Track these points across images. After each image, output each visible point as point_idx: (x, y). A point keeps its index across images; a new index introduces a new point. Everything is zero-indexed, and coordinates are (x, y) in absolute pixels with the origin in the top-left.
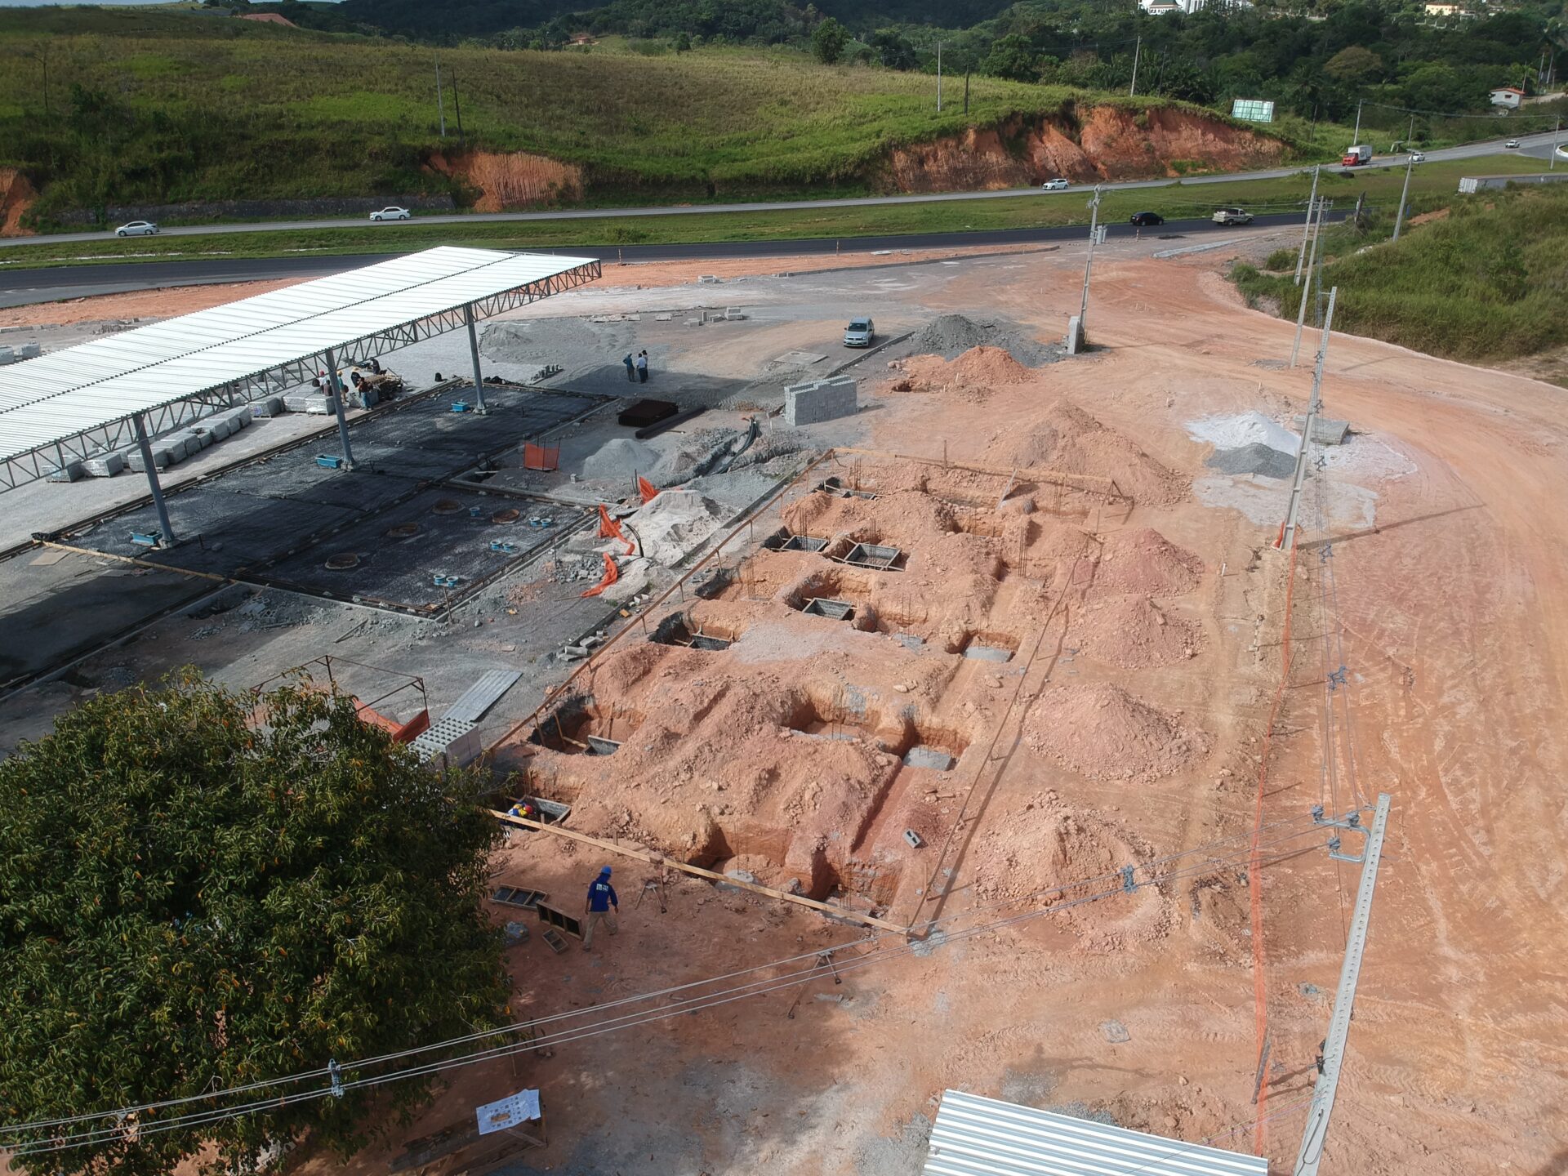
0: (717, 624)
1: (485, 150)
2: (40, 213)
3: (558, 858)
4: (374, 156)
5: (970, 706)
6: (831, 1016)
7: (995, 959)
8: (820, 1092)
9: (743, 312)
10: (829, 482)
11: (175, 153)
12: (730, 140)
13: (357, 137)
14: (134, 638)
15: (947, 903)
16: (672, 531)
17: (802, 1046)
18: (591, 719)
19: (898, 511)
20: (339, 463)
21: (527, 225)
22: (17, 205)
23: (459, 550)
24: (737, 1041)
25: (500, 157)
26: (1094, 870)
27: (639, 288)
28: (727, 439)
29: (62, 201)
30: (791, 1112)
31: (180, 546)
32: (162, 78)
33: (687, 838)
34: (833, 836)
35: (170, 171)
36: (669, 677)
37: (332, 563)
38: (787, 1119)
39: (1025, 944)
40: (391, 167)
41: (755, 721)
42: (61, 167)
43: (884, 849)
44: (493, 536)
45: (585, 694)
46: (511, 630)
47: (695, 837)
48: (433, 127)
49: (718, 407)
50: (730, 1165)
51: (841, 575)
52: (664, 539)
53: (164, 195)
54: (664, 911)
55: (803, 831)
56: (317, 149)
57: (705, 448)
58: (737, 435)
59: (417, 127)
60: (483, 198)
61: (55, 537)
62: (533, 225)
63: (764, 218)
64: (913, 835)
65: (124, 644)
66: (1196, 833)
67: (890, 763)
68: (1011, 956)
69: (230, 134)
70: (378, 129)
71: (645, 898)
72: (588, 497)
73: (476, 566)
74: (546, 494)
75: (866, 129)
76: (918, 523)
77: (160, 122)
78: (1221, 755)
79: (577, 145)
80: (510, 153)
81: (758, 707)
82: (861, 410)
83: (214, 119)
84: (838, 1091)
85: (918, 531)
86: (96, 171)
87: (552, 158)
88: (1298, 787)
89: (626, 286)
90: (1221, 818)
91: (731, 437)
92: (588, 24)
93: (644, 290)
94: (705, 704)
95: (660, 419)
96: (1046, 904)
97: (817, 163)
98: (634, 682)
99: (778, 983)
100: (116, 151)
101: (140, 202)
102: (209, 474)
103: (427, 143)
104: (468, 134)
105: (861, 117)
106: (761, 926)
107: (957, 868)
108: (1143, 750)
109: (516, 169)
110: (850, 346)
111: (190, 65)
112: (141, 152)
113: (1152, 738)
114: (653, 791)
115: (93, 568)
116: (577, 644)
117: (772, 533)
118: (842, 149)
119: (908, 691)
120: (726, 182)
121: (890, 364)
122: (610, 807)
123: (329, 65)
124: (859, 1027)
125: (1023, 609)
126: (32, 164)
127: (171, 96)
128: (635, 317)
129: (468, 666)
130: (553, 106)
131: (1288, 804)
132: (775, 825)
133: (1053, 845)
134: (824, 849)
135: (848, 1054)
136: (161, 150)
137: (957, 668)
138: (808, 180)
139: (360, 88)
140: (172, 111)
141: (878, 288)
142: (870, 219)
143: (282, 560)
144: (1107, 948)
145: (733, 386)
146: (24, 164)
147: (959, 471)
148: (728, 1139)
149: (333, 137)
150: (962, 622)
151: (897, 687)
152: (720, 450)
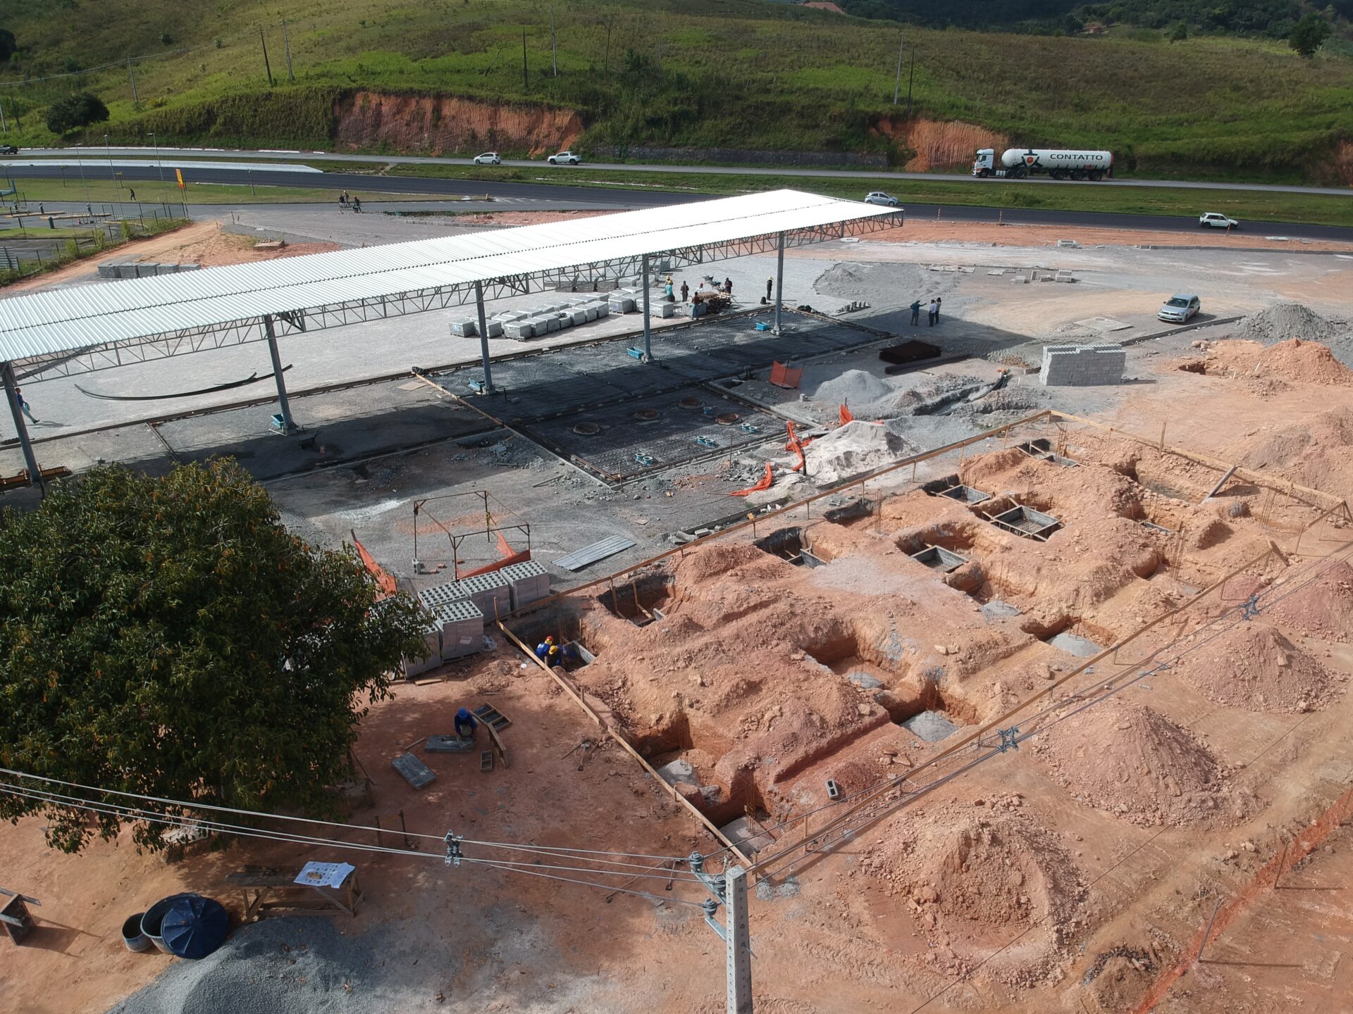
0: (824, 546)
1: (927, 118)
2: (582, 145)
3: (542, 696)
4: (833, 119)
5: (997, 688)
6: (639, 915)
7: (826, 931)
8: (579, 975)
9: (1075, 276)
10: (1035, 443)
11: (685, 107)
12: (1167, 120)
13: (824, 102)
14: (417, 451)
15: (824, 861)
16: (842, 456)
17: (597, 929)
18: (669, 596)
19: (1078, 483)
20: (640, 355)
21: (937, 185)
22: (570, 138)
23: (673, 438)
24: (552, 901)
25: (939, 124)
26: (992, 888)
27: (994, 245)
28: (968, 387)
29: (599, 138)
30: (542, 981)
31: (494, 394)
32: (695, 48)
33: (654, 717)
34: (767, 760)
35: (677, 122)
36: (734, 578)
37: (579, 428)
38: (537, 984)
39: (870, 931)
40: (844, 129)
41: (775, 637)
42: (604, 112)
43: (803, 789)
44: (706, 432)
45: (669, 574)
46: (657, 508)
47: (661, 718)
48: (888, 96)
49: (985, 357)
50: (464, 999)
51: (977, 530)
52: (830, 462)
53: (670, 140)
54: (580, 769)
55: (745, 746)
56: (790, 110)
57: (938, 390)
58: (982, 384)
59: (876, 96)
60: (915, 159)
61: (425, 373)
62: (943, 185)
63: (1172, 195)
64: (834, 787)
65: (407, 455)
66: (1159, 897)
67: (872, 713)
68: (844, 937)
69: (727, 95)
70: (843, 96)
71: (575, 753)
72: (804, 415)
73: (675, 453)
74: (772, 407)
75: (1316, 120)
76: (1093, 498)
77: (681, 82)
78: (1258, 827)
79: (1013, 117)
80: (948, 121)
81: (788, 626)
82: (1128, 382)
83: (720, 82)
84: (594, 982)
85: (1089, 507)
86: (627, 117)
87: (984, 128)
88: (1334, 892)
89: (981, 243)
90: (1205, 892)
91: (974, 386)
92: (1102, 15)
93: (999, 248)
94: (741, 609)
95: (915, 360)
96: (918, 903)
97: (1254, 148)
98: (711, 575)
99: (620, 869)
100: (644, 103)
101: (652, 144)
102: (551, 348)
103: (879, 110)
104: (916, 103)
105: (1315, 107)
106: (644, 814)
107: (859, 834)
108: (1153, 790)
109: (950, 136)
110: (1165, 320)
111: (719, 39)
112: (662, 106)
113: (1170, 780)
114: (651, 667)
115: (431, 398)
116: (692, 532)
117: (939, 478)
118: (1285, 137)
119: (947, 654)
120: (1149, 159)
121: (1195, 343)
122: (614, 670)
123: (826, 42)
124: (655, 936)
125: (1136, 609)
126: (585, 108)
127: (697, 62)
128: (969, 270)
129: (603, 528)
130: (1007, 82)
131: (1307, 906)
132: (726, 733)
133: (953, 845)
134: (754, 769)
135: (628, 953)
136: (675, 104)
137: (1021, 648)
138: (1239, 162)
139: (843, 62)
140: (694, 74)
141: (1241, 270)
142: (1287, 205)
143: (550, 418)
144: (950, 971)
145: (1014, 340)
146: (580, 107)
147: (1175, 457)
148: (480, 977)
149: (805, 101)
150: (1064, 605)
151: (937, 647)
152: (953, 395)
